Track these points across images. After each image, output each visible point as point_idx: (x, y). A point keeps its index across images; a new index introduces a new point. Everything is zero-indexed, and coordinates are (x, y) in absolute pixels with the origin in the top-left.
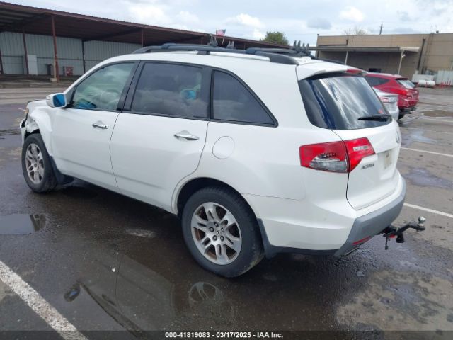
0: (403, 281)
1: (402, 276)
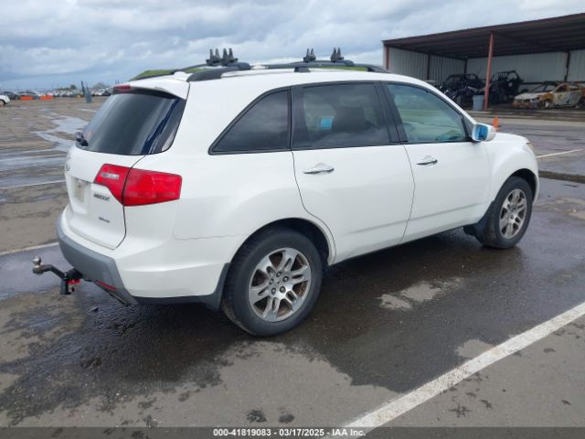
0: (54, 330)
1: (60, 333)
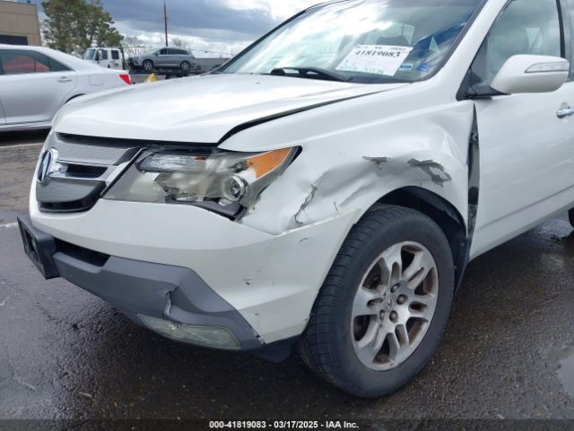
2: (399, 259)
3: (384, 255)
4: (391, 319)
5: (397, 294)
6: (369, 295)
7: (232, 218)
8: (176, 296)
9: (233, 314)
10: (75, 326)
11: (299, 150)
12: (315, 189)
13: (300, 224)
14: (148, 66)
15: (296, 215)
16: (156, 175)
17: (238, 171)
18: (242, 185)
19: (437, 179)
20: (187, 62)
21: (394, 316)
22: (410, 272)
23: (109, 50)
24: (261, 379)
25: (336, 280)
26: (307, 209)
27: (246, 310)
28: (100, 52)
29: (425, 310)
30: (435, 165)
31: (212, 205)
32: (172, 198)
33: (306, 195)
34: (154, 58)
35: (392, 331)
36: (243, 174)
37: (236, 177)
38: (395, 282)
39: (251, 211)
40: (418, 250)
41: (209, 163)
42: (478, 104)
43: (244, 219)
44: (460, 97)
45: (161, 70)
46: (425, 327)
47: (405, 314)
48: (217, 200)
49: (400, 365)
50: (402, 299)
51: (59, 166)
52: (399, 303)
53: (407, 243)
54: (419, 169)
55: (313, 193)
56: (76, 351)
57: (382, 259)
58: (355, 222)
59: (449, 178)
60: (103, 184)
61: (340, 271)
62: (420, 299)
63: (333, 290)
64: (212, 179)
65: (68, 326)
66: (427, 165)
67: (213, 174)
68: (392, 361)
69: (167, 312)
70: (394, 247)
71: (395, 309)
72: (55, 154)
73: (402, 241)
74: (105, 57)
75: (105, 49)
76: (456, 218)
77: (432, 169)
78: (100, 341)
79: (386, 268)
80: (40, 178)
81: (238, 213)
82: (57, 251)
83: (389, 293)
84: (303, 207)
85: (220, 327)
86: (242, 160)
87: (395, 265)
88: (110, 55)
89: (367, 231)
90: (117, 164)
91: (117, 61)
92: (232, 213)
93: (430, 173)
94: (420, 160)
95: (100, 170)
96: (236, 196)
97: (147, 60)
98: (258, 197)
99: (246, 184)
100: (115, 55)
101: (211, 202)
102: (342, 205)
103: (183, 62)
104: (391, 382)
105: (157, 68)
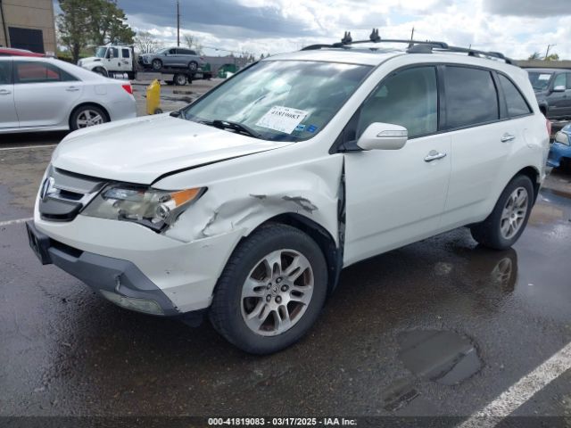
2: (279, 261)
3: (267, 258)
4: (276, 301)
5: (281, 284)
6: (255, 284)
7: (158, 232)
8: (122, 279)
9: (158, 292)
10: (64, 300)
11: (205, 189)
12: (216, 214)
13: (205, 236)
14: (157, 65)
15: (203, 230)
16: (115, 201)
17: (165, 201)
18: (166, 210)
19: (307, 208)
20: (195, 62)
21: (278, 299)
22: (290, 270)
23: (120, 48)
24: (189, 340)
25: (230, 273)
26: (211, 227)
27: (167, 289)
28: (111, 50)
29: (303, 297)
30: (304, 200)
31: (147, 222)
32: (123, 217)
33: (210, 218)
34: (163, 58)
35: (276, 309)
36: (168, 204)
37: (163, 206)
38: (277, 276)
39: (171, 227)
40: (297, 255)
41: (147, 195)
42: (347, 156)
43: (167, 232)
44: (332, 151)
45: (170, 69)
46: (304, 309)
47: (287, 298)
48: (150, 219)
49: (282, 334)
50: (285, 288)
51: (55, 190)
52: (283, 290)
53: (285, 250)
54: (293, 202)
55: (215, 217)
56: (63, 317)
57: (265, 260)
58: (246, 235)
59: (316, 208)
60: (81, 205)
61: (232, 267)
62: (298, 289)
63: (227, 279)
64: (148, 206)
65: (59, 300)
66: (298, 200)
67: (148, 202)
68: (276, 331)
69: (117, 288)
70: (275, 252)
71: (280, 294)
72: (52, 180)
73: (282, 248)
74: (116, 55)
75: (116, 47)
76: (326, 235)
77: (302, 202)
78: (80, 311)
79: (269, 266)
80: (42, 197)
81: (162, 228)
82: (51, 246)
83: (274, 283)
84: (208, 225)
85: (151, 300)
86: (166, 195)
87: (276, 265)
88: (120, 53)
89: (253, 241)
90: (90, 193)
91: (127, 59)
92: (158, 228)
93: (302, 205)
94: (291, 197)
95: (80, 196)
96: (163, 217)
97: (157, 60)
98: (177, 218)
99: (169, 210)
100: (126, 54)
101: (147, 220)
102: (237, 224)
103: (190, 63)
104: (274, 344)
105: (166, 67)
